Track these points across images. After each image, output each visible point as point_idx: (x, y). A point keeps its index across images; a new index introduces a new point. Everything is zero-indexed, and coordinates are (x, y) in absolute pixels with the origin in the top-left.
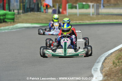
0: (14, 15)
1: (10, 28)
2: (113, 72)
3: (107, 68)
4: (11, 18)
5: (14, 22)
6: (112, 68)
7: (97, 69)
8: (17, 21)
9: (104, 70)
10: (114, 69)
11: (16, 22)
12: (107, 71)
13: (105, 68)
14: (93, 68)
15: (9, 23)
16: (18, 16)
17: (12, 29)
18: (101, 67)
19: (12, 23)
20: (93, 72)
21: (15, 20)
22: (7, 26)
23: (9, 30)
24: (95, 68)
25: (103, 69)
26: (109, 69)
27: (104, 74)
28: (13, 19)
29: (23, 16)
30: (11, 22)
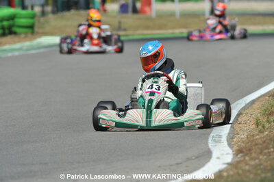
0: (33, 17)
1: (25, 48)
2: (256, 144)
3: (244, 136)
4: (25, 24)
5: (33, 33)
6: (253, 136)
7: (220, 136)
8: (40, 31)
9: (235, 140)
10: (257, 137)
11: (38, 33)
12: (243, 142)
13: (238, 134)
14: (212, 135)
15: (23, 36)
16: (42, 20)
17: (29, 50)
18: (229, 133)
19: (30, 35)
20: (211, 144)
21: (36, 29)
22: (19, 42)
23: (22, 53)
24: (214, 135)
25: (233, 138)
26: (247, 137)
27: (236, 147)
28: (31, 27)
29: (54, 20)
30: (26, 34)
